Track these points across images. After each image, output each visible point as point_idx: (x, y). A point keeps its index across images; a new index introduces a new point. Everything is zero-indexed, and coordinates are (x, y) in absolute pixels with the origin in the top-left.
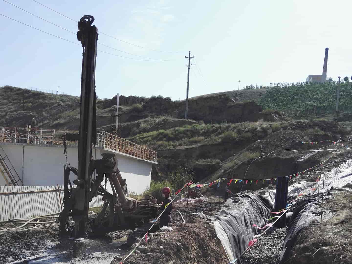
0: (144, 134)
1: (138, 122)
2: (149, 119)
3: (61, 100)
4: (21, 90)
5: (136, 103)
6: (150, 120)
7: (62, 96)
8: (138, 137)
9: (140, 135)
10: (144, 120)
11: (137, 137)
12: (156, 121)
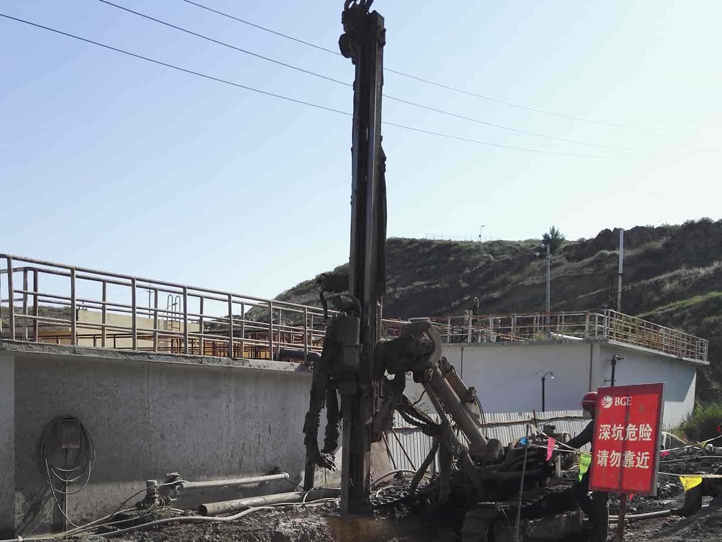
0: (674, 304)
1: (658, 279)
2: (683, 271)
3: (489, 251)
4: (415, 243)
5: (649, 241)
6: (686, 273)
7: (491, 244)
8: (660, 312)
9: (665, 307)
10: (670, 275)
11: (658, 311)
12: (699, 273)
